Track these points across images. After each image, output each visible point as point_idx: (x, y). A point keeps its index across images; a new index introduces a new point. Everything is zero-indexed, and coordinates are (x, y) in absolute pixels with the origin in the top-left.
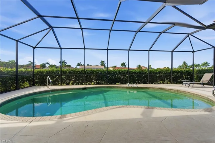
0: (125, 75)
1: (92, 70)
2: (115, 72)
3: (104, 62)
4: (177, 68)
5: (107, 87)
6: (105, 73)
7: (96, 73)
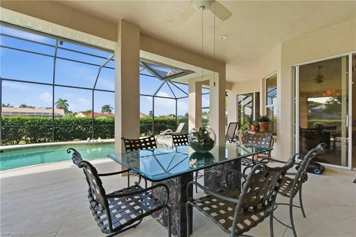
0: (89, 127)
1: (19, 119)
2: (71, 122)
3: (66, 102)
4: (184, 116)
5: (52, 146)
6: (49, 123)
7: (29, 124)
